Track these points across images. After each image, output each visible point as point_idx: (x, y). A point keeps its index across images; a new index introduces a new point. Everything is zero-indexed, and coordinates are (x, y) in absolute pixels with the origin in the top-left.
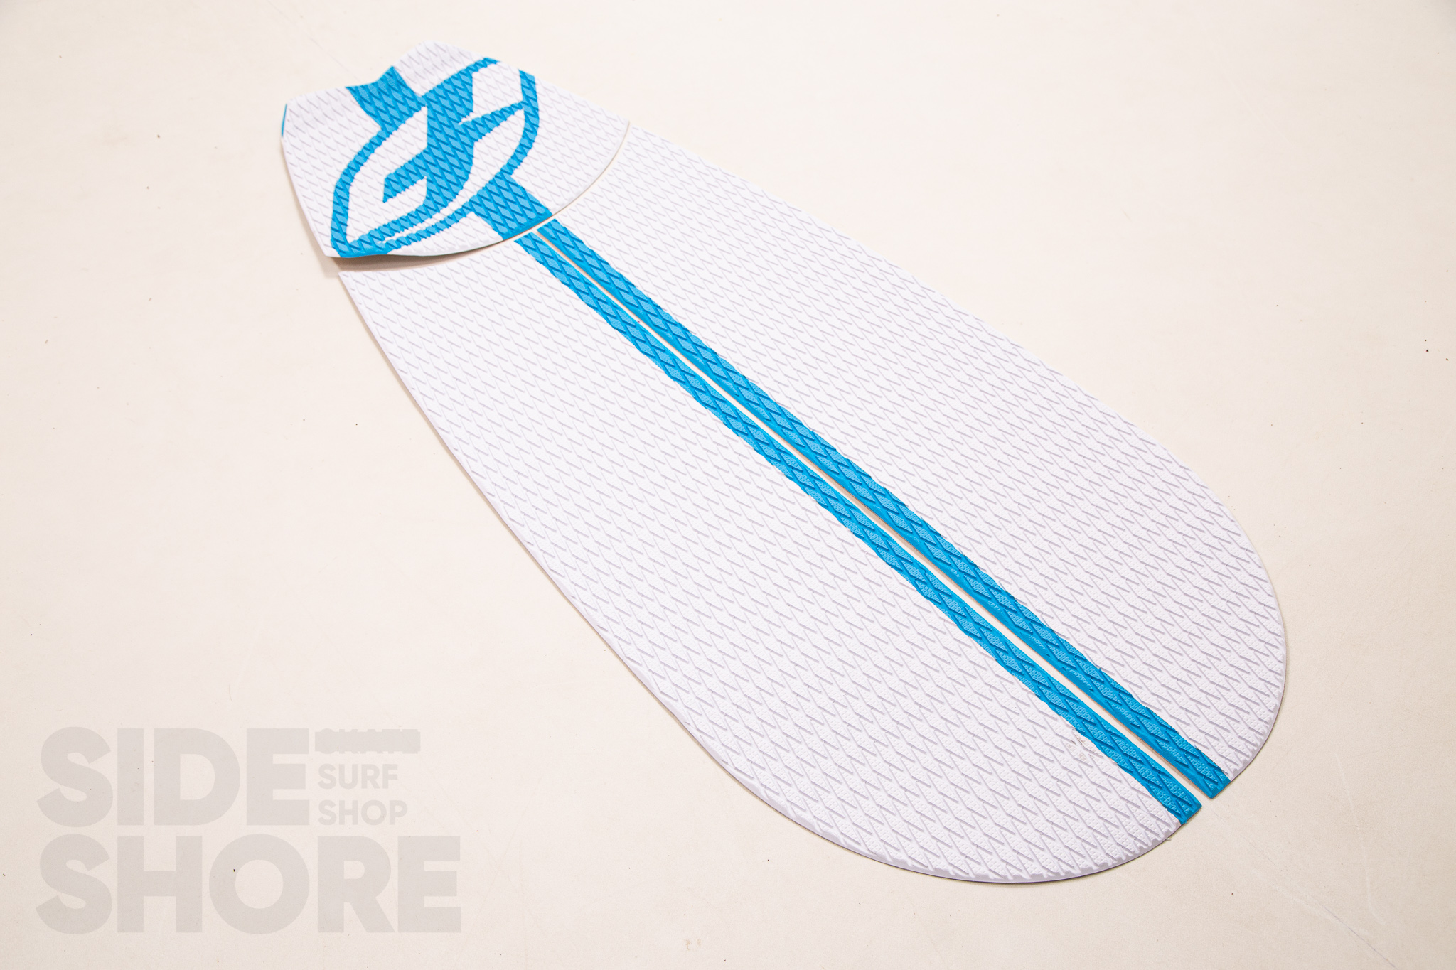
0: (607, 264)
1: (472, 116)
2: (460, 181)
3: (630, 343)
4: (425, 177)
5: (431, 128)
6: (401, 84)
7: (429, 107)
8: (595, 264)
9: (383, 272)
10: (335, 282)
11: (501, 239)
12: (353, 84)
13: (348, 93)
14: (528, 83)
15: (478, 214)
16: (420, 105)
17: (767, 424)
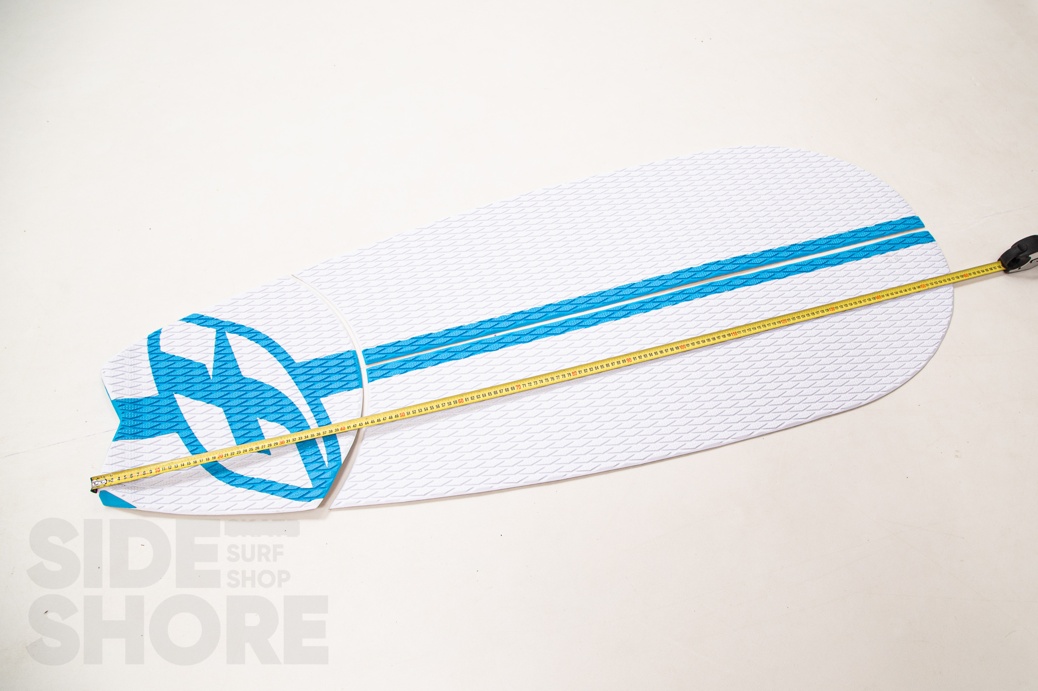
0: (431, 334)
1: (210, 366)
2: (278, 396)
3: (516, 346)
4: (258, 418)
5: (202, 398)
6: (136, 402)
7: (177, 392)
8: (427, 340)
9: (351, 475)
10: (333, 514)
11: (360, 389)
12: (113, 434)
13: (120, 442)
14: (201, 320)
15: (325, 396)
16: (171, 397)
17: (624, 301)
